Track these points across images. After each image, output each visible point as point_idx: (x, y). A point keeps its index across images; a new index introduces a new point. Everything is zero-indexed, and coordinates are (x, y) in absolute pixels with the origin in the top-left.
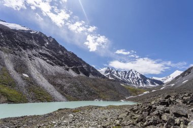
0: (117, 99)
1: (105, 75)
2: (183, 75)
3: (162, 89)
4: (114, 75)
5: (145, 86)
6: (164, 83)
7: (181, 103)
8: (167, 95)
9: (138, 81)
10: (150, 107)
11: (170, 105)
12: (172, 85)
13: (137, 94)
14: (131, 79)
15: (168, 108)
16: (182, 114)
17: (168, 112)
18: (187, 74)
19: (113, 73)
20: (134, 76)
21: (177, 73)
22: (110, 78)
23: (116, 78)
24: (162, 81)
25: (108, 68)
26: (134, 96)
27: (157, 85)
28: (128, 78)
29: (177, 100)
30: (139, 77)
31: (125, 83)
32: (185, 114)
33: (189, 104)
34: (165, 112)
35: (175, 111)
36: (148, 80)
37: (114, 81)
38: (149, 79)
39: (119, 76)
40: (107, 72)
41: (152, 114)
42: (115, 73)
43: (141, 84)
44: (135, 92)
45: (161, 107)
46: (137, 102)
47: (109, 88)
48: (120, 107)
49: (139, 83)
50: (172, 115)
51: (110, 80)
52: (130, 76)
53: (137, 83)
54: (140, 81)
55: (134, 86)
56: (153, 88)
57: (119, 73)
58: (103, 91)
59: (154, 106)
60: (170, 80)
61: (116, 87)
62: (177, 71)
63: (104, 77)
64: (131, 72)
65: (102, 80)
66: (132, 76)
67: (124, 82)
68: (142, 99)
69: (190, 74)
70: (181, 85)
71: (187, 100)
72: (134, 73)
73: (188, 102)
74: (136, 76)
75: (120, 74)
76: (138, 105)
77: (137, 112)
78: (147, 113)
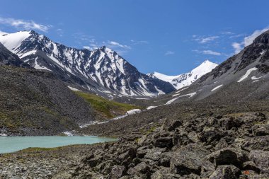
0: (54, 128)
1: (21, 56)
2: (215, 73)
3: (169, 102)
4: (51, 57)
5: (133, 94)
6: (175, 90)
7: (197, 140)
8: (174, 121)
9: (118, 81)
10: (133, 153)
11: (174, 148)
12: (192, 94)
13: (110, 116)
14: (98, 75)
15: (169, 154)
16: (191, 166)
17: (167, 164)
18: (223, 69)
19: (50, 51)
20: (108, 66)
21: (207, 67)
22: (37, 67)
23: (57, 68)
24: (173, 83)
25: (33, 32)
26: (101, 120)
27: (161, 92)
28: (92, 70)
29: (190, 136)
30: (122, 70)
31: (82, 83)
32: (197, 167)
33: (210, 143)
34: (159, 164)
35: (179, 163)
36: (141, 81)
37: (50, 76)
38: (146, 77)
39: (67, 63)
40: (26, 45)
41: (131, 170)
42: (56, 51)
43: (123, 88)
44: (107, 108)
45: (155, 153)
46: (108, 135)
47: (31, 98)
48: (61, 152)
49: (119, 85)
50: (172, 171)
51: (37, 72)
52: (97, 66)
53: (115, 86)
54: (123, 82)
55: (105, 95)
56: (151, 101)
57: (68, 55)
58: (11, 107)
59: (140, 150)
60: (189, 81)
61: (52, 94)
62: (207, 62)
63: (16, 62)
64: (102, 55)
65: (10, 69)
66: (102, 65)
67: (78, 80)
68: (120, 128)
69: (228, 72)
70: (207, 95)
71: (209, 134)
72: (110, 56)
73: (209, 139)
74: (113, 66)
75: (70, 58)
76: (107, 147)
77: (98, 167)
78: (122, 168)
